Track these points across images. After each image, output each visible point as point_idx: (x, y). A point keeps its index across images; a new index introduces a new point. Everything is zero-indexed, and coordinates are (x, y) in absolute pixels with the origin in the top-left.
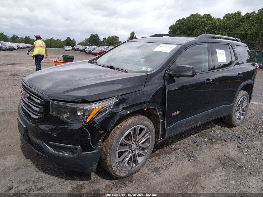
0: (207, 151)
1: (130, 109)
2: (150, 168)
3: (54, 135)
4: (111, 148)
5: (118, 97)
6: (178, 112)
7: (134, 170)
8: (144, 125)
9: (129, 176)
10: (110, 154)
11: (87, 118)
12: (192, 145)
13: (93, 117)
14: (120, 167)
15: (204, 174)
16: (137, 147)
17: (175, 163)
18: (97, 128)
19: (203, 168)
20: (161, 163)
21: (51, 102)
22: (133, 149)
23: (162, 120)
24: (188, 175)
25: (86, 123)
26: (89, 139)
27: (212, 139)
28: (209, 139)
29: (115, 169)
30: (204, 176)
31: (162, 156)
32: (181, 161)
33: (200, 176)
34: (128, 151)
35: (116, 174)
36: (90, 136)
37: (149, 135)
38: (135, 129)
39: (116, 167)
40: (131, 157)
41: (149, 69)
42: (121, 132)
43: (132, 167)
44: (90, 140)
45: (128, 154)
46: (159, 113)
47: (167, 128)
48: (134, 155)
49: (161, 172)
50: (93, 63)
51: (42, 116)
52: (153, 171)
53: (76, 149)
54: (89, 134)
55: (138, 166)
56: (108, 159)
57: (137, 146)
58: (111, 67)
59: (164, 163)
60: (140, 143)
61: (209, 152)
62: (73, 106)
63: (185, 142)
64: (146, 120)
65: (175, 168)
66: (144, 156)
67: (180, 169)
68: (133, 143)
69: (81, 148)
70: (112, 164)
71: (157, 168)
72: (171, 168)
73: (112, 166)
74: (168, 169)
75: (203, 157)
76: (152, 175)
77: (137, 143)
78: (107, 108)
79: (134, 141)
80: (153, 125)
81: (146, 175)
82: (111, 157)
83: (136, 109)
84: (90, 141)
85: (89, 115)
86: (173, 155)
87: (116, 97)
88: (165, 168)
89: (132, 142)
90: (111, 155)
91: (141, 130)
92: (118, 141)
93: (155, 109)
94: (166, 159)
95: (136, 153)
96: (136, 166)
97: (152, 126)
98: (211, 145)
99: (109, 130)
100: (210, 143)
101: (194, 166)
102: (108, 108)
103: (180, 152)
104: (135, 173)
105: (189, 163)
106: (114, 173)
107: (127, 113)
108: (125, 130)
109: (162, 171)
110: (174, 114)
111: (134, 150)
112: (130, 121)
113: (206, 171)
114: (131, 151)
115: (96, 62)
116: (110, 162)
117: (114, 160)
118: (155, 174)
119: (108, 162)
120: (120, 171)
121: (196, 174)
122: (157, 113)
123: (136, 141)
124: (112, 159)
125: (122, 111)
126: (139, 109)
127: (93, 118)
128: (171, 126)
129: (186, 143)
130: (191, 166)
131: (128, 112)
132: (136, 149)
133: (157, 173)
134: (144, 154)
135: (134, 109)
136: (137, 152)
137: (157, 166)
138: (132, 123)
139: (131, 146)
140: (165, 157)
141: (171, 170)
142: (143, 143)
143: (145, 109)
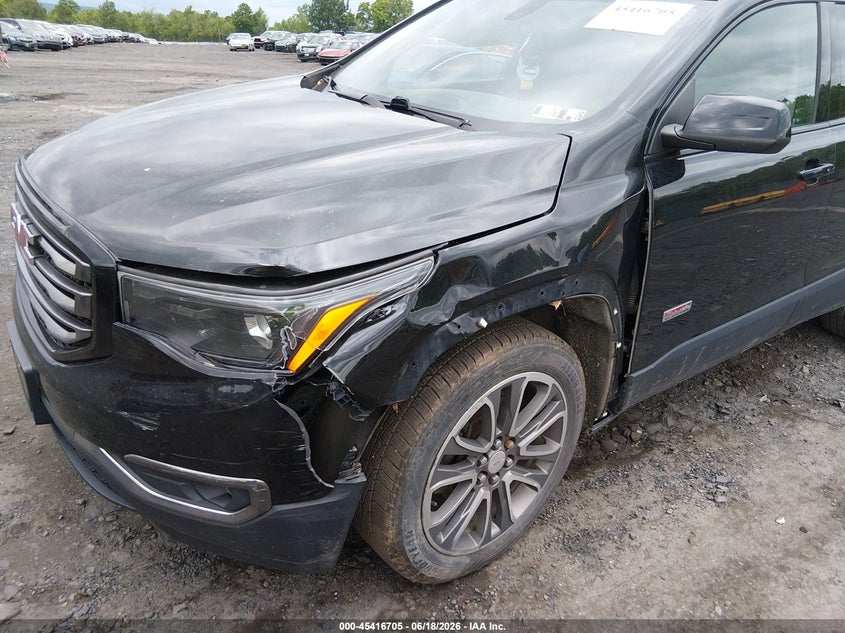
0: (775, 451)
1: (489, 306)
2: (554, 531)
3: (145, 428)
4: (403, 479)
5: (436, 254)
6: (686, 306)
7: (492, 547)
8: (545, 370)
9: (476, 572)
10: (399, 503)
11: (292, 354)
12: (712, 427)
13: (316, 352)
14: (440, 549)
15: (783, 569)
16: (510, 461)
17: (654, 513)
18: (341, 401)
19: (771, 536)
20: (600, 509)
21: (120, 275)
22: (493, 468)
23: (619, 345)
24: (714, 572)
25: (289, 378)
26: (304, 451)
27: (787, 399)
28: (774, 397)
29: (417, 559)
30: (783, 578)
31: (601, 476)
32: (679, 503)
33: (767, 576)
34: (475, 481)
35: (422, 575)
36: (306, 435)
37: (560, 409)
38: (506, 391)
39: (423, 549)
40: (484, 501)
41: (574, 114)
42: (448, 409)
43: (489, 538)
44: (309, 452)
45: (473, 490)
46: (611, 316)
47: (634, 375)
48: (495, 494)
49: (604, 553)
50: (320, 89)
51: (88, 336)
52: (570, 550)
53: (244, 491)
54: (303, 430)
55: (511, 529)
56: (389, 522)
57: (510, 456)
58: (399, 105)
59: (609, 510)
60: (523, 444)
61: (787, 458)
62: (226, 295)
63: (682, 412)
64: (553, 351)
65: (662, 537)
66: (535, 489)
67: (683, 543)
68: (494, 448)
69: (266, 488)
70: (406, 541)
71: (586, 533)
72: (645, 537)
73: (407, 548)
74: (633, 543)
75: (765, 481)
76: (569, 568)
77: (512, 444)
78: (385, 305)
79: (500, 438)
80: (581, 368)
81: (542, 568)
82: (401, 514)
83: (519, 307)
84: (308, 459)
85: (300, 343)
86: (646, 471)
87: (430, 251)
88: (620, 537)
89: (490, 445)
90: (400, 508)
91: (532, 389)
92: (431, 450)
93: (597, 301)
94: (616, 489)
95: (504, 483)
96: (502, 530)
97: (576, 370)
98: (789, 426)
99: (396, 407)
100: (785, 418)
101: (737, 527)
102: (389, 309)
103: (670, 459)
104: (499, 556)
105: (712, 511)
106: (415, 571)
107: (478, 324)
108: (465, 400)
109: (607, 550)
110: (669, 314)
111: (498, 474)
112: (487, 360)
113: (788, 553)
114: (483, 477)
115: (333, 85)
116: (399, 533)
117: (416, 526)
118: (578, 563)
119: (391, 533)
120: (439, 563)
121: (747, 567)
122: (601, 314)
123: (504, 438)
124: (405, 521)
125: (454, 316)
126: (531, 303)
127: (319, 355)
128: (652, 366)
129: (687, 417)
130: (722, 525)
131: (484, 323)
132: (505, 466)
133: (588, 559)
134: (536, 485)
135: (509, 306)
136: (509, 477)
137: (582, 527)
138: (495, 366)
139: (485, 459)
140: (613, 482)
141: (643, 548)
142: (535, 443)
143: (557, 305)
